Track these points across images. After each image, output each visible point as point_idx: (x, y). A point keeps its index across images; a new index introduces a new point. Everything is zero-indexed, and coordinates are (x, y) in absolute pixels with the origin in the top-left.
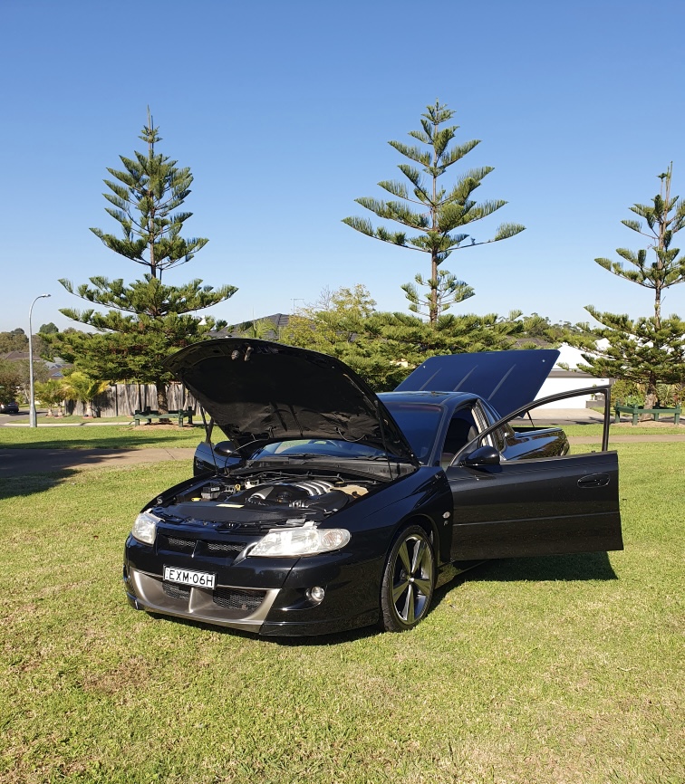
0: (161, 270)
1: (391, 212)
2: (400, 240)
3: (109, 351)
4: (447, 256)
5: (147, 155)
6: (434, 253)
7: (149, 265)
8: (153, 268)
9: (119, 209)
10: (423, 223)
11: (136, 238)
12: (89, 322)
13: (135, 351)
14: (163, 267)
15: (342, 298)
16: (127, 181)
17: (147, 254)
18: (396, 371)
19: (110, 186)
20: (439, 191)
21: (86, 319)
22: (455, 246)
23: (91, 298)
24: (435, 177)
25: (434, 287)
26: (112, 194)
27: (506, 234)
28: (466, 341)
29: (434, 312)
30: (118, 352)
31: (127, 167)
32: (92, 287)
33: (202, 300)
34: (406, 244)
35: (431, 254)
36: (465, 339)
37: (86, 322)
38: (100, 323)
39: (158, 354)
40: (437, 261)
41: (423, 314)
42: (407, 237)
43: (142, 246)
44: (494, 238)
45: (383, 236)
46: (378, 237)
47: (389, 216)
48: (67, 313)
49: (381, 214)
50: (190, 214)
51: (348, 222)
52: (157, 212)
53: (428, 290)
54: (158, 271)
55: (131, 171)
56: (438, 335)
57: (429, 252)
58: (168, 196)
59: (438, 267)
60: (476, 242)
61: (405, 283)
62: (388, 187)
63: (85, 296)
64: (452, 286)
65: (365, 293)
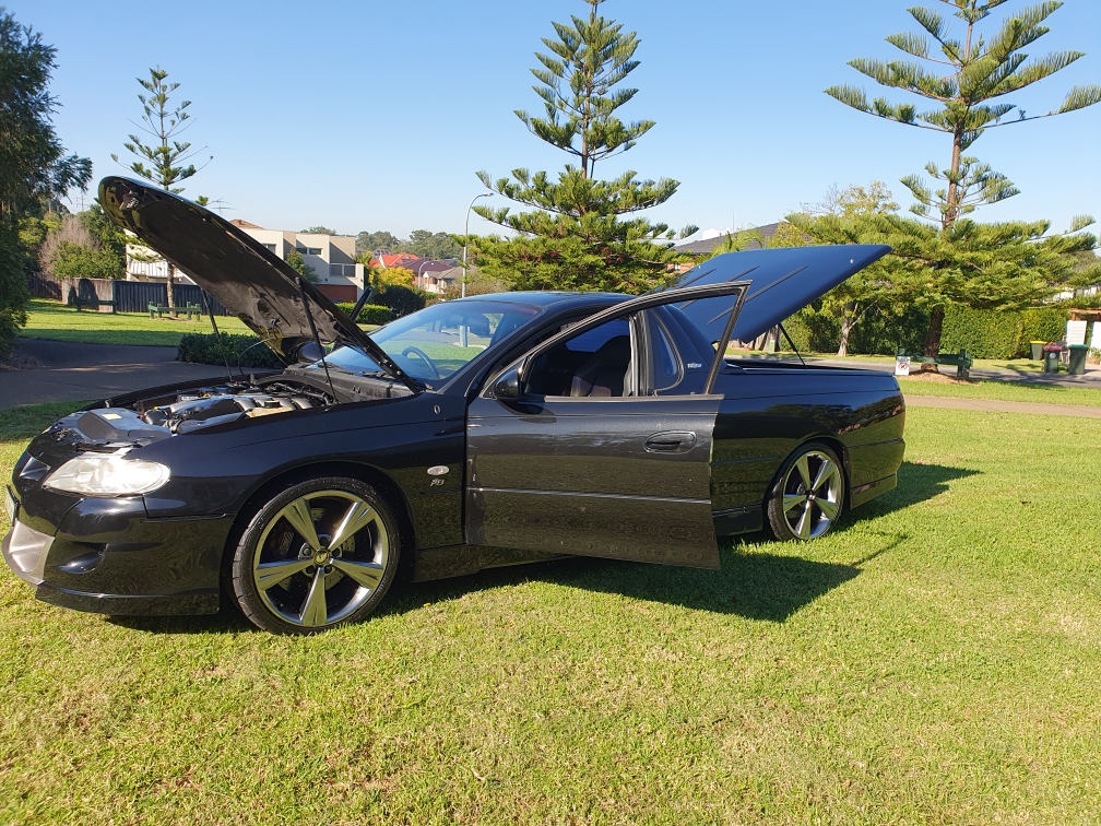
0: (594, 160)
1: (900, 77)
2: (907, 116)
3: (521, 257)
4: (975, 137)
5: (587, 21)
6: (959, 134)
7: (580, 154)
8: (585, 158)
9: (549, 87)
10: (947, 92)
11: (563, 120)
12: (504, 223)
13: (549, 257)
14: (596, 157)
15: (853, 200)
16: (562, 53)
17: (578, 142)
18: (872, 294)
19: (542, 60)
20: (975, 42)
21: (501, 219)
22: (993, 122)
23: (510, 194)
24: (971, 23)
25: (953, 181)
26: (544, 69)
27: (1078, 103)
28: (988, 258)
29: (949, 215)
30: (530, 258)
31: (561, 35)
32: (513, 181)
33: (635, 197)
34: (916, 121)
35: (953, 135)
36: (987, 256)
37: (500, 223)
38: (516, 224)
39: (571, 263)
40: (962, 144)
41: (933, 218)
42: (917, 112)
43: (570, 131)
44: (1059, 110)
45: (883, 111)
46: (875, 111)
47: (895, 83)
48: (481, 212)
49: (882, 81)
50: (635, 91)
51: (834, 93)
52: (596, 90)
53: (945, 184)
54: (590, 162)
55: (565, 40)
56: (946, 248)
57: (950, 131)
58: (608, 70)
59: (962, 153)
60: (1026, 115)
61: (906, 175)
62: (901, 44)
63: (504, 193)
64: (982, 179)
65: (885, 194)
